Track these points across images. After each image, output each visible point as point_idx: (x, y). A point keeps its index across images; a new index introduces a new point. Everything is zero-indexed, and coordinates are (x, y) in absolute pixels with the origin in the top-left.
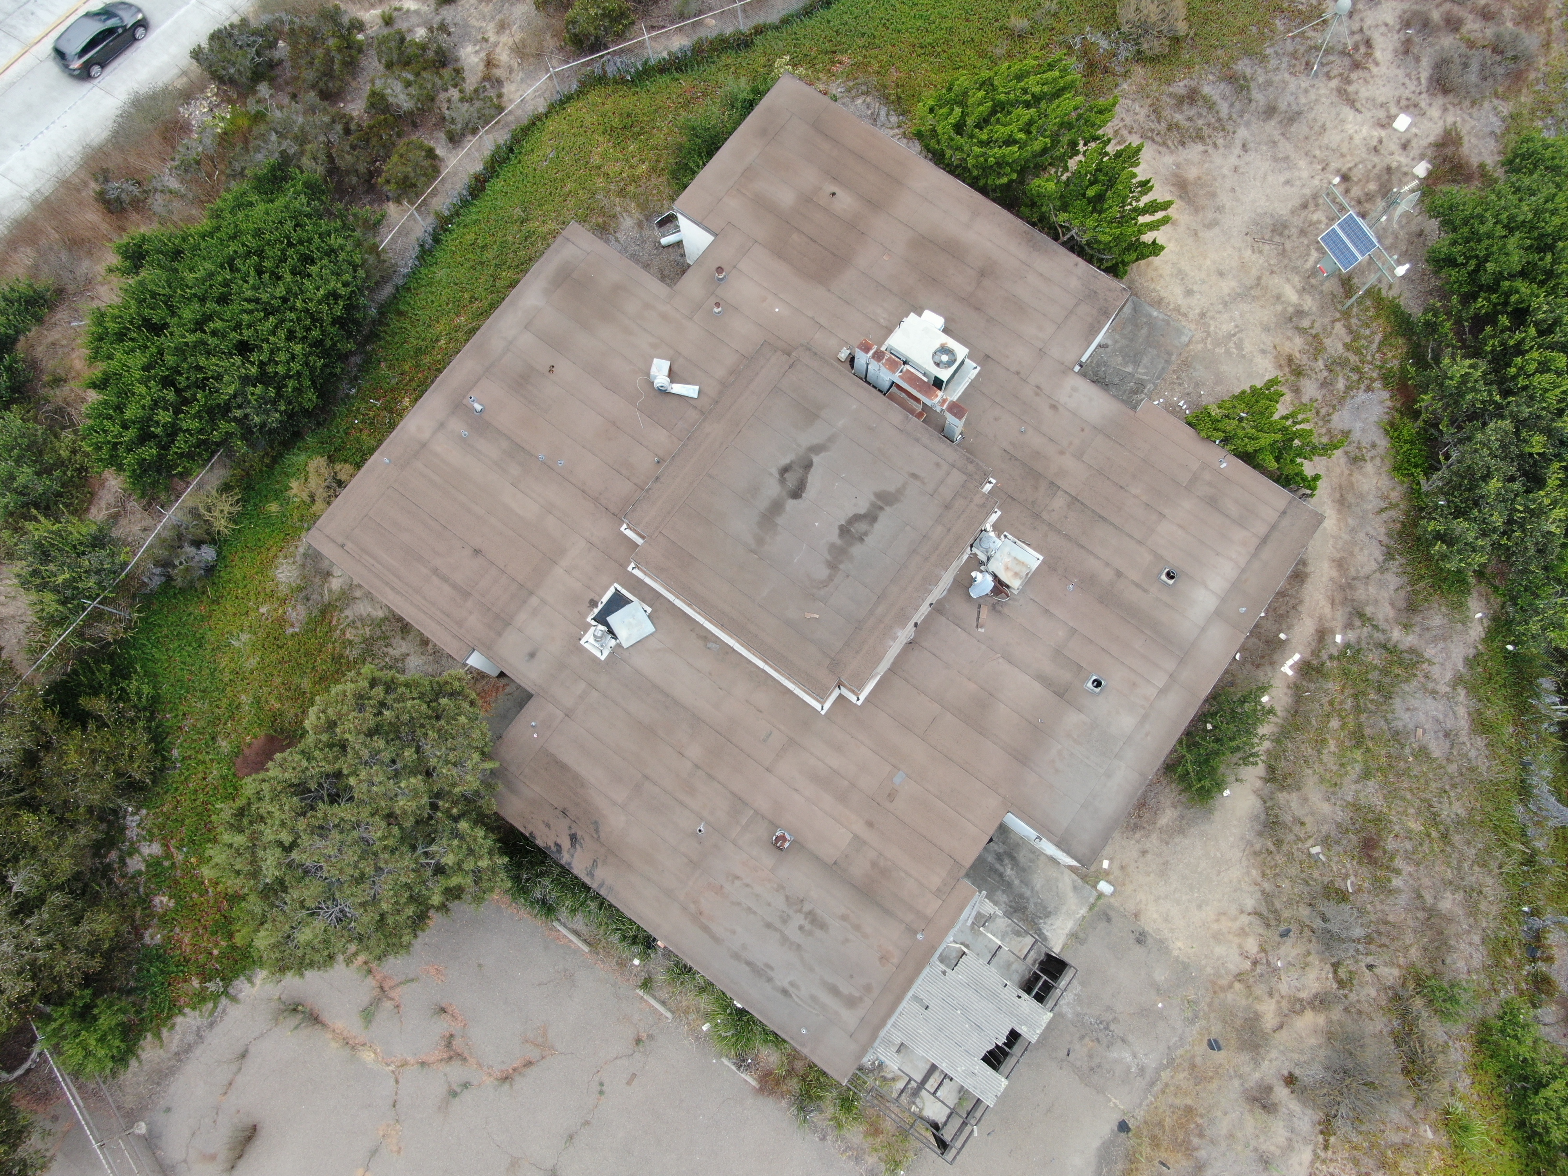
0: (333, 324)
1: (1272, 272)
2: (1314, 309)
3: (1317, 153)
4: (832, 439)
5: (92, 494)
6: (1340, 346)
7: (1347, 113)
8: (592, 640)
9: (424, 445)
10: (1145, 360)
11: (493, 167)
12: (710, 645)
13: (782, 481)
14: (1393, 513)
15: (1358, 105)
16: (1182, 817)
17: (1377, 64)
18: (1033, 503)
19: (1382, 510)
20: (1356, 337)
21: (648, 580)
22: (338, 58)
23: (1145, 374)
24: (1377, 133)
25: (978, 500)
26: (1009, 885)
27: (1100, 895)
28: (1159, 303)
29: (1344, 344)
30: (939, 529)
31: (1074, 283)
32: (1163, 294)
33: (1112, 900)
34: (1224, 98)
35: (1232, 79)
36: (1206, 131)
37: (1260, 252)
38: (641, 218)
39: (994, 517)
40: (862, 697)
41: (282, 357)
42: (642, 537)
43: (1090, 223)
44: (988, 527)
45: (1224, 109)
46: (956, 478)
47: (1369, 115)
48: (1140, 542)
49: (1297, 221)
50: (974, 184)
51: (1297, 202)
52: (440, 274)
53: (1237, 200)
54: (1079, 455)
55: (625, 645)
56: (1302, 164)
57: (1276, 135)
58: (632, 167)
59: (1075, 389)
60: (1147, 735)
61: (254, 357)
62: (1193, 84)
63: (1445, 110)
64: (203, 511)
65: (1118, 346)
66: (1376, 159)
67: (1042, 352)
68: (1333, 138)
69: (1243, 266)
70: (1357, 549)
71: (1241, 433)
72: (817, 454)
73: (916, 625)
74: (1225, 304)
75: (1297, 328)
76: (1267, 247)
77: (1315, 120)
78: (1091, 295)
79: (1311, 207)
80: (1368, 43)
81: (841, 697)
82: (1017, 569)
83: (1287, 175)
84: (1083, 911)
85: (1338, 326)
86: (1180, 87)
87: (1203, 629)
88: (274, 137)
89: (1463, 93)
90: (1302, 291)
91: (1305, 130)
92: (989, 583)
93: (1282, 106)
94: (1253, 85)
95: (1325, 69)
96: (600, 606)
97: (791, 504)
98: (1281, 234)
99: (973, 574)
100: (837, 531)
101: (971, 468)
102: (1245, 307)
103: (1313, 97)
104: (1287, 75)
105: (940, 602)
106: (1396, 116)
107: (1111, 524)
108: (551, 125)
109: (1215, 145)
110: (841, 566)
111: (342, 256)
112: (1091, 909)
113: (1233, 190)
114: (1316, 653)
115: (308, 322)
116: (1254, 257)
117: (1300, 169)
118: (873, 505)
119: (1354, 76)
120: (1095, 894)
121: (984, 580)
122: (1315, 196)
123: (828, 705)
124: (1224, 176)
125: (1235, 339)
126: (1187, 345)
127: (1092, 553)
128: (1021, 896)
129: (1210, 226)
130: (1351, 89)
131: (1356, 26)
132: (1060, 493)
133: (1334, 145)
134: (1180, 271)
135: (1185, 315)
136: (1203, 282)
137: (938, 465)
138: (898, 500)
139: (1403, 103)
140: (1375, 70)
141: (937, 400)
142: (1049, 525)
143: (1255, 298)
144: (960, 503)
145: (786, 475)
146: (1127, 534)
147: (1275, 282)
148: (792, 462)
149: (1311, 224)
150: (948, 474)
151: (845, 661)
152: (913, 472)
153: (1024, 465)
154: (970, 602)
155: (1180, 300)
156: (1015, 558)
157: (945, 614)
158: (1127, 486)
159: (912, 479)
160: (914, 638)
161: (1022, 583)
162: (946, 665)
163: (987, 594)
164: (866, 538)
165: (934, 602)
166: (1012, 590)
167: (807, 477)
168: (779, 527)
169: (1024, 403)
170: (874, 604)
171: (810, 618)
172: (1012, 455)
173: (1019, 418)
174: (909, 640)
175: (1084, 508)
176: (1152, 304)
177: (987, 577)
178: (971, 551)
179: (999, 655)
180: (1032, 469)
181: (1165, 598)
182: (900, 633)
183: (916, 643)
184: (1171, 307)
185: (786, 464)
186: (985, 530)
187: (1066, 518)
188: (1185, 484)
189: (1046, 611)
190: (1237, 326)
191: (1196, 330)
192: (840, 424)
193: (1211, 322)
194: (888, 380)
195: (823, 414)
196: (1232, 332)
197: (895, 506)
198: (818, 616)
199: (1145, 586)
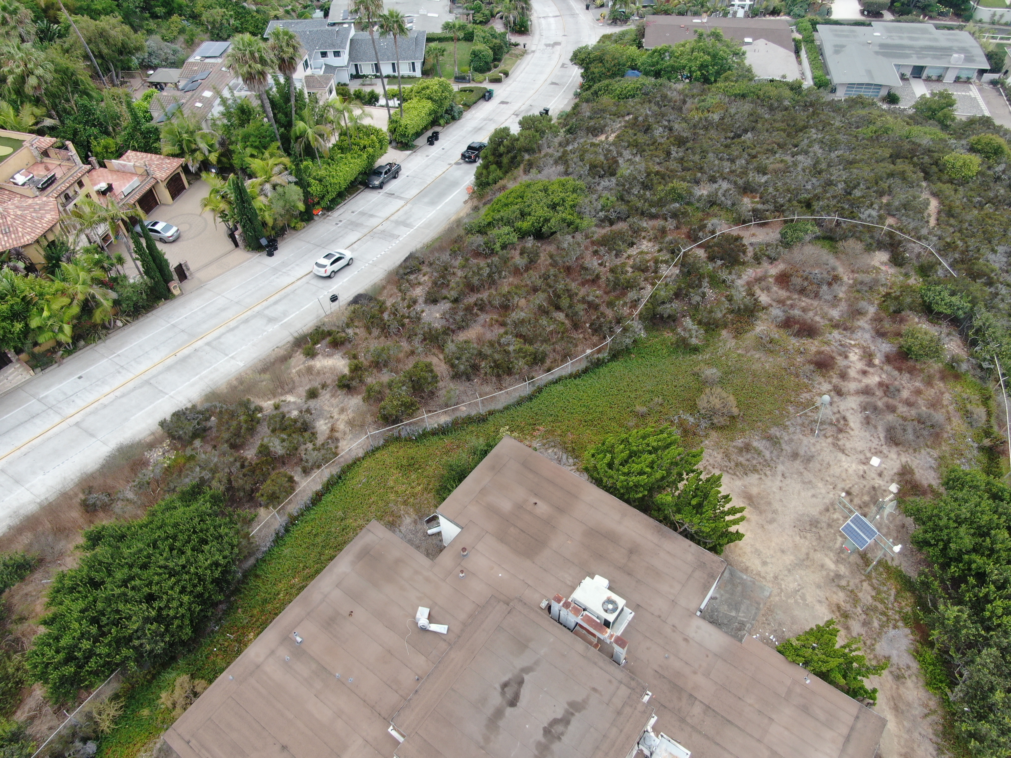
0: (212, 583)
1: (815, 550)
2: (847, 573)
3: (828, 479)
4: (537, 663)
5: (21, 701)
6: (869, 598)
7: (840, 455)
9: (258, 667)
10: (743, 608)
11: (328, 487)
13: (503, 693)
14: (934, 717)
15: (847, 452)
17: (852, 430)
18: (679, 710)
19: (926, 716)
20: (879, 592)
22: (244, 426)
23: (744, 617)
24: (862, 467)
25: (640, 708)
28: (746, 570)
29: (872, 597)
30: (614, 730)
31: (690, 558)
32: (748, 564)
34: (766, 449)
35: (769, 438)
36: (759, 467)
37: (805, 537)
38: (416, 517)
39: (653, 721)
41: (175, 604)
42: (403, 736)
43: (696, 520)
44: (649, 728)
45: (767, 454)
46: (624, 691)
47: (854, 457)
49: (824, 519)
50: (621, 497)
51: (821, 507)
52: (286, 551)
53: (785, 506)
54: (707, 675)
56: (820, 485)
57: (801, 468)
58: (412, 488)
59: (698, 628)
61: (156, 604)
62: (747, 441)
63: (899, 455)
64: (95, 714)
65: (723, 598)
66: (865, 482)
67: (674, 603)
68: (835, 470)
69: (796, 546)
70: (915, 746)
71: (816, 658)
72: (527, 673)
74: (789, 571)
75: (838, 586)
76: (808, 535)
77: (823, 460)
78: (702, 565)
79: (831, 510)
80: (844, 419)
83: (812, 492)
85: (865, 584)
86: (739, 442)
88: (198, 469)
89: (907, 445)
90: (837, 562)
91: (818, 466)
93: (802, 452)
94: (781, 441)
95: (823, 432)
97: (509, 711)
98: (816, 527)
100: (542, 732)
101: (633, 684)
102: (803, 573)
103: (819, 448)
104: (801, 436)
106: (871, 458)
107: (736, 726)
108: (365, 464)
109: (765, 474)
111: (226, 539)
113: (781, 500)
115: (196, 581)
116: (802, 541)
117: (820, 488)
118: (567, 711)
119: (840, 436)
122: (832, 504)
124: (774, 493)
125: (799, 593)
126: (769, 597)
127: (725, 749)
129: (771, 522)
130: (840, 443)
131: (835, 410)
133: (837, 475)
134: (757, 550)
136: (772, 557)
137: (610, 681)
138: (584, 708)
139: (873, 451)
140: (852, 433)
141: (607, 635)
142: (692, 727)
143: (807, 567)
144: (628, 710)
145: (506, 689)
146: (748, 734)
147: (818, 556)
148: (510, 679)
149: (834, 520)
150: (618, 688)
152: (594, 687)
153: (670, 681)
155: (760, 568)
156: (670, 753)
158: (743, 697)
159: (593, 692)
164: (562, 737)
167: (520, 691)
168: (501, 729)
169: (666, 637)
172: (661, 675)
173: (663, 648)
175: (715, 714)
176: (742, 571)
178: (638, 747)
180: (676, 685)
184: (754, 572)
185: (506, 681)
186: (647, 731)
187: (704, 721)
188: (783, 696)
190: (799, 585)
191: (773, 587)
192: (542, 652)
193: (782, 582)
194: (573, 621)
195: (530, 645)
196: (797, 589)
197: (582, 713)
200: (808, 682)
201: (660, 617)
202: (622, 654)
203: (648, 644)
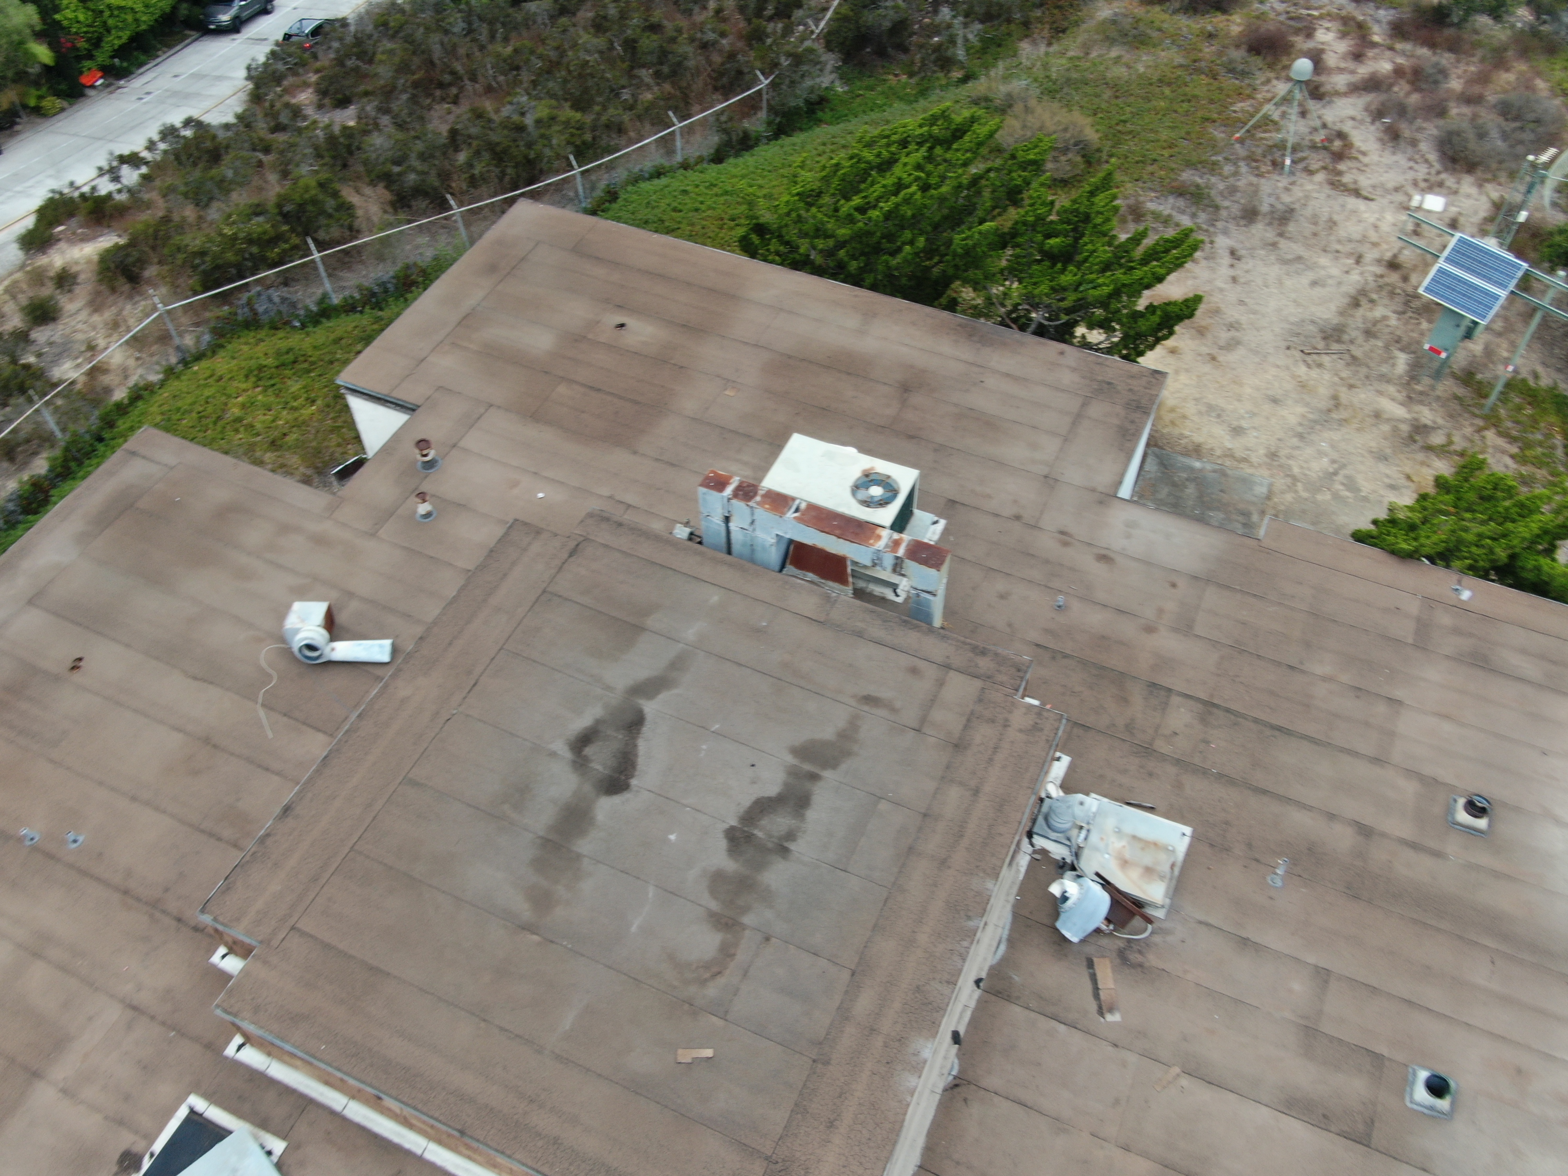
1: (1351, 387)
2: (1440, 421)
3: (1339, 247)
4: (678, 664)
7: (1352, 202)
13: (580, 762)
15: (1364, 193)
17: (1364, 154)
18: (1129, 727)
20: (1527, 445)
21: (277, 1070)
25: (1018, 720)
28: (1197, 451)
29: (1512, 457)
30: (954, 795)
31: (1067, 378)
32: (1198, 438)
34: (1180, 211)
35: (1180, 192)
37: (1320, 365)
39: (1059, 768)
42: (249, 952)
43: (1067, 279)
44: (1053, 790)
46: (960, 688)
47: (1385, 201)
48: (1377, 761)
49: (1354, 323)
51: (1341, 302)
53: (1255, 313)
54: (1185, 628)
56: (1324, 260)
57: (1270, 235)
59: (1131, 525)
63: (1480, 186)
67: (1050, 481)
68: (1350, 229)
69: (1303, 386)
72: (651, 696)
73: (956, 1038)
74: (1301, 436)
75: (1429, 448)
76: (1326, 359)
77: (1315, 216)
79: (1364, 301)
80: (1341, 136)
82: (1147, 859)
83: (1311, 276)
85: (1490, 435)
89: (1494, 166)
90: (1410, 400)
91: (1308, 228)
92: (1103, 900)
93: (1264, 207)
94: (1211, 193)
95: (1301, 166)
97: (606, 805)
98: (1339, 341)
99: (1055, 889)
100: (722, 843)
101: (984, 664)
102: (1336, 436)
103: (1300, 194)
104: (1253, 178)
105: (996, 972)
107: (1304, 737)
108: (167, 391)
110: (748, 919)
113: (1241, 302)
116: (1314, 373)
117: (1324, 268)
118: (793, 773)
119: (1341, 166)
121: (1085, 894)
122: (1364, 292)
124: (1221, 290)
125: (1340, 478)
126: (1269, 497)
127: (1290, 801)
129: (1232, 345)
130: (1345, 179)
131: (1316, 124)
132: (1175, 700)
133: (1356, 236)
134: (1211, 408)
135: (1245, 460)
136: (1253, 415)
137: (914, 671)
138: (847, 754)
139: (1423, 185)
140: (1365, 160)
141: (881, 544)
142: (1178, 762)
143: (1343, 422)
144: (983, 734)
145: (588, 751)
147: (1364, 397)
148: (598, 722)
149: (1375, 323)
150: (941, 683)
151: (803, 1158)
152: (865, 693)
153: (1084, 663)
154: (1066, 956)
155: (1229, 443)
156: (1134, 837)
157: (1018, 998)
158: (1301, 663)
159: (866, 708)
160: (960, 1072)
161: (1168, 888)
162: (1060, 1125)
163: (1098, 931)
164: (792, 846)
165: (983, 975)
166: (1150, 912)
167: (635, 746)
168: (586, 861)
169: (1047, 562)
170: (846, 992)
171: (690, 1061)
172: (1054, 651)
173: (1046, 586)
174: (951, 1078)
175: (1233, 717)
176: (1186, 453)
177: (1089, 889)
178: (1032, 845)
179: (1176, 1070)
180: (1103, 668)
181: (1484, 858)
182: (926, 1053)
183: (969, 1083)
184: (1218, 452)
185: (586, 728)
186: (1049, 797)
187: (1207, 742)
188: (1410, 640)
189: (1244, 943)
190: (1333, 461)
191: (1272, 476)
192: (691, 633)
193: (1291, 462)
194: (773, 541)
195: (651, 622)
196: (1331, 470)
197: (843, 767)
198: (708, 1053)
199: (1433, 844)
200: (1466, 595)
202: (935, 595)
203: (1001, 585)
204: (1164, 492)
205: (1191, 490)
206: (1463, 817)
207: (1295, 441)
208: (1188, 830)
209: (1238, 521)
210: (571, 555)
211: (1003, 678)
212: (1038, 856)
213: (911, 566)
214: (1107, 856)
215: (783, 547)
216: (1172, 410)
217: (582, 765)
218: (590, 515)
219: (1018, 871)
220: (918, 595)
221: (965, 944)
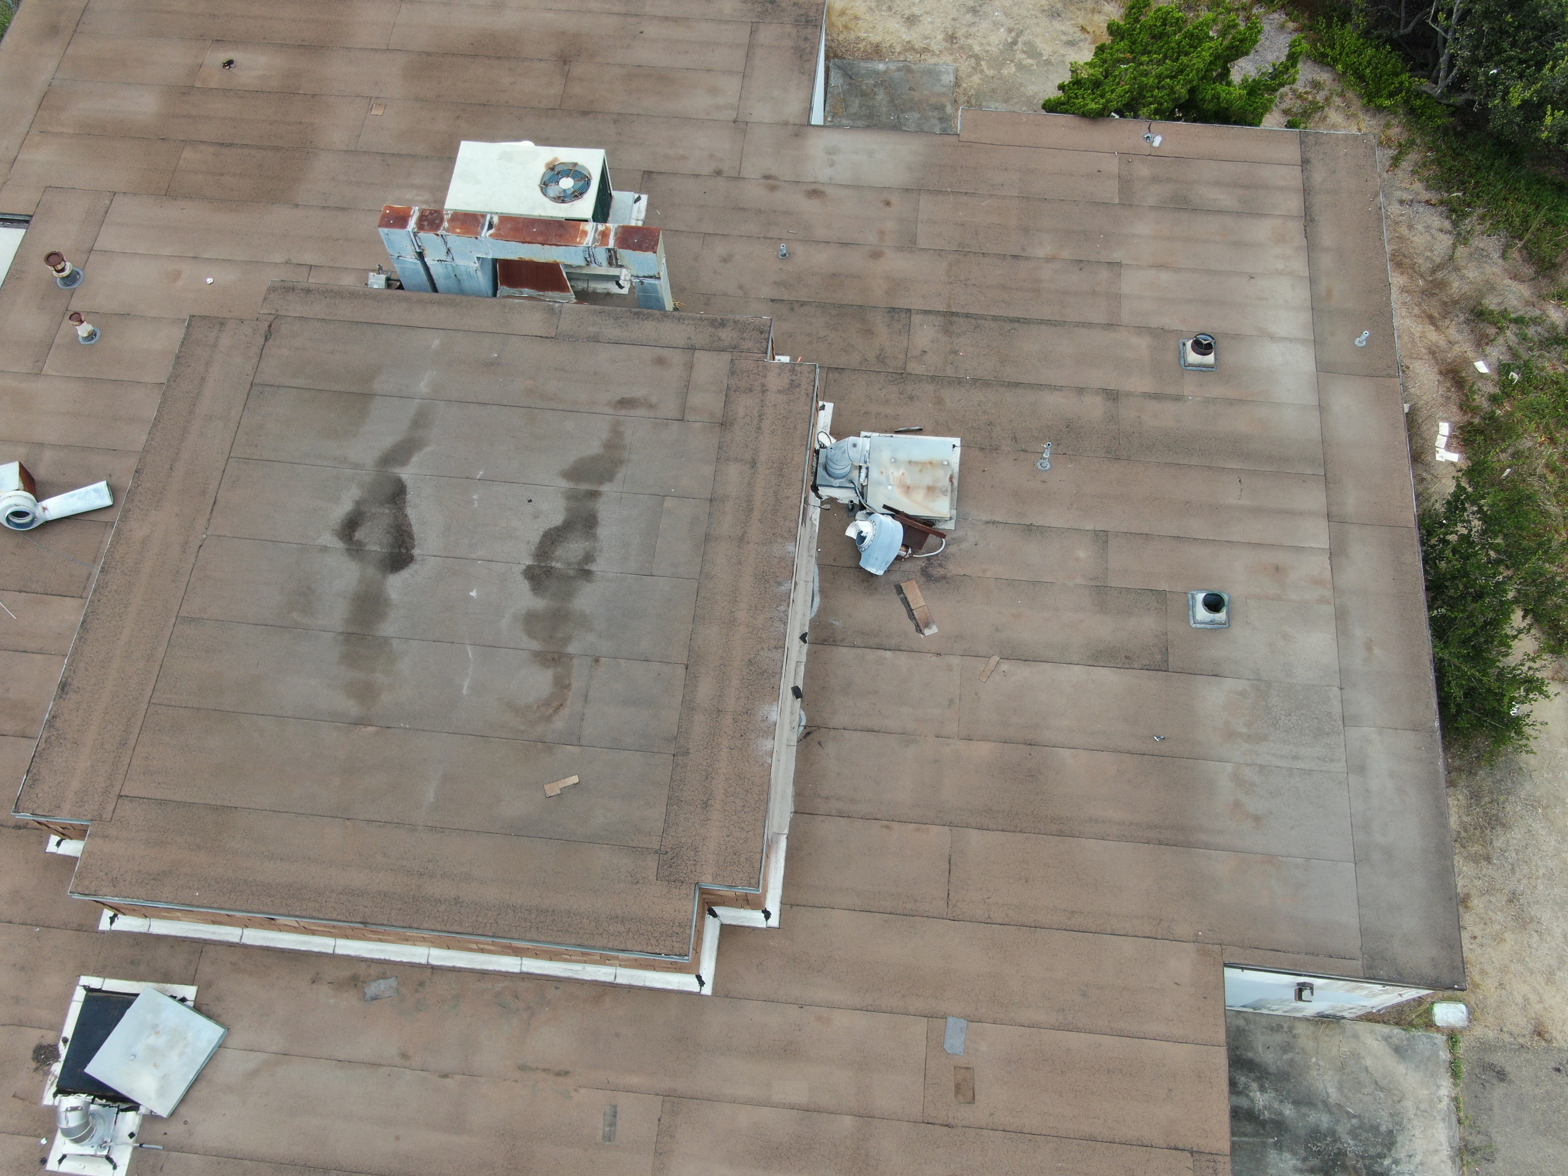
4: (421, 421)
8: (70, 1148)
12: (373, 989)
13: (355, 549)
14: (1413, 157)
16: (1475, 796)
18: (881, 358)
19: (1396, 161)
21: (160, 927)
25: (774, 382)
26: (1279, 1125)
27: (1452, 1036)
28: (877, 52)
30: (734, 473)
31: (728, 6)
32: (875, 38)
33: (1479, 1031)
39: (825, 418)
40: (773, 904)
44: (825, 439)
46: (710, 366)
48: (1110, 326)
54: (908, 245)
55: (163, 1111)
59: (831, 151)
60: (1369, 649)
67: (740, 124)
70: (1404, 230)
72: (404, 463)
73: (797, 692)
74: (973, 11)
81: (727, 932)
82: (928, 480)
84: (1445, 1088)
87: (1322, 408)
92: (896, 528)
96: (63, 1050)
97: (397, 583)
99: (851, 532)
100: (525, 585)
101: (727, 335)
105: (816, 623)
107: (1042, 322)
110: (571, 649)
112: (1455, 1074)
114: (1465, 406)
118: (572, 496)
120: (1440, 1039)
121: (879, 529)
123: (708, 967)
125: (1020, 46)
126: (957, 85)
127: (1040, 387)
128: (1315, 1134)
132: (917, 319)
135: (926, 50)
137: (660, 361)
138: (618, 463)
141: (589, 240)
142: (933, 379)
144: (744, 405)
145: (358, 535)
146: (1078, 325)
148: (358, 503)
150: (690, 366)
151: (689, 841)
152: (619, 398)
153: (822, 306)
154: (876, 589)
155: (906, 35)
156: (910, 462)
157: (843, 640)
158: (1023, 250)
159: (624, 412)
160: (807, 720)
161: (952, 500)
162: (907, 737)
163: (899, 558)
164: (593, 567)
165: (807, 630)
166: (941, 526)
167: (406, 515)
168: (395, 642)
169: (760, 212)
170: (685, 686)
171: (559, 792)
172: (791, 302)
173: (765, 238)
174: (802, 728)
175: (973, 321)
176: (867, 58)
177: (881, 523)
178: (820, 497)
179: (996, 658)
180: (841, 306)
181: (1218, 391)
182: (774, 716)
183: (819, 728)
184: (898, 49)
185: (348, 514)
186: (823, 447)
187: (956, 352)
188: (1117, 201)
189: (1029, 529)
190: (1010, 30)
191: (955, 60)
192: (423, 386)
193: (970, 41)
194: (477, 265)
195: (377, 386)
196: (1010, 40)
197: (620, 476)
198: (575, 779)
199: (1171, 390)
200: (1157, 141)
201: (719, 173)
202: (659, 278)
203: (721, 249)
204: (855, 104)
205: (881, 96)
206: (1193, 357)
207: (969, 17)
208: (957, 441)
209: (934, 117)
210: (266, 339)
211: (748, 344)
212: (828, 506)
213: (626, 255)
214: (890, 487)
215: (489, 267)
216: (843, 13)
217: (357, 551)
218: (273, 289)
219: (812, 525)
220: (642, 283)
221: (782, 608)
